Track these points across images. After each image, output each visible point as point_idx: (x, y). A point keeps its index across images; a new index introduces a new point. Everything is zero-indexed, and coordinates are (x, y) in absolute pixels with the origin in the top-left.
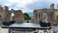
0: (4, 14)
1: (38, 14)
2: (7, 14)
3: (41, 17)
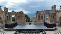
0: (4, 16)
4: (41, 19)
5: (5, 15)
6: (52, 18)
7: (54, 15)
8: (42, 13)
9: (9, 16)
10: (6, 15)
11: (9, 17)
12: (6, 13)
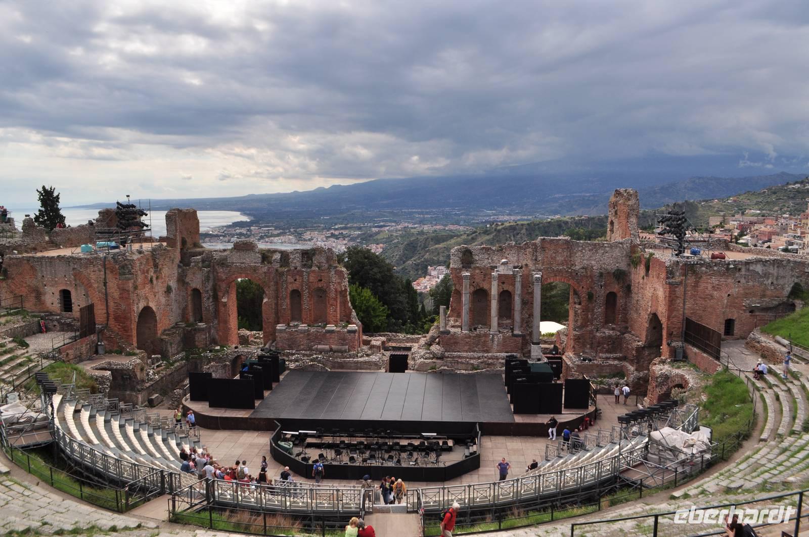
0: (169, 290)
1: (494, 291)
2: (196, 293)
3: (517, 316)
4: (494, 321)
5: (173, 284)
6: (599, 310)
7: (616, 288)
8: (502, 270)
9: (215, 290)
10: (181, 280)
11: (216, 298)
12: (185, 261)
